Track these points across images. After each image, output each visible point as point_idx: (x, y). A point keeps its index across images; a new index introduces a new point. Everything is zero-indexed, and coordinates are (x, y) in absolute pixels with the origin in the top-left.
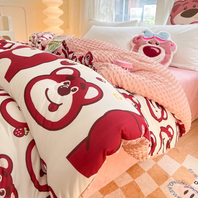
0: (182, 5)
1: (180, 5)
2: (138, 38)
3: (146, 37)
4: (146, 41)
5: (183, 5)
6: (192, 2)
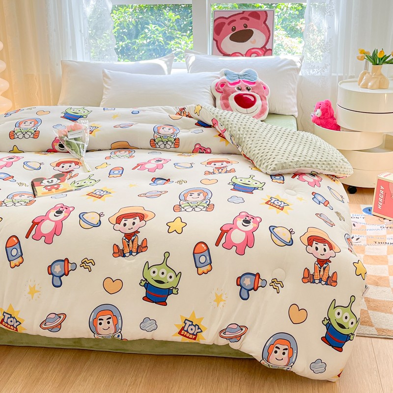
6: (241, 19)
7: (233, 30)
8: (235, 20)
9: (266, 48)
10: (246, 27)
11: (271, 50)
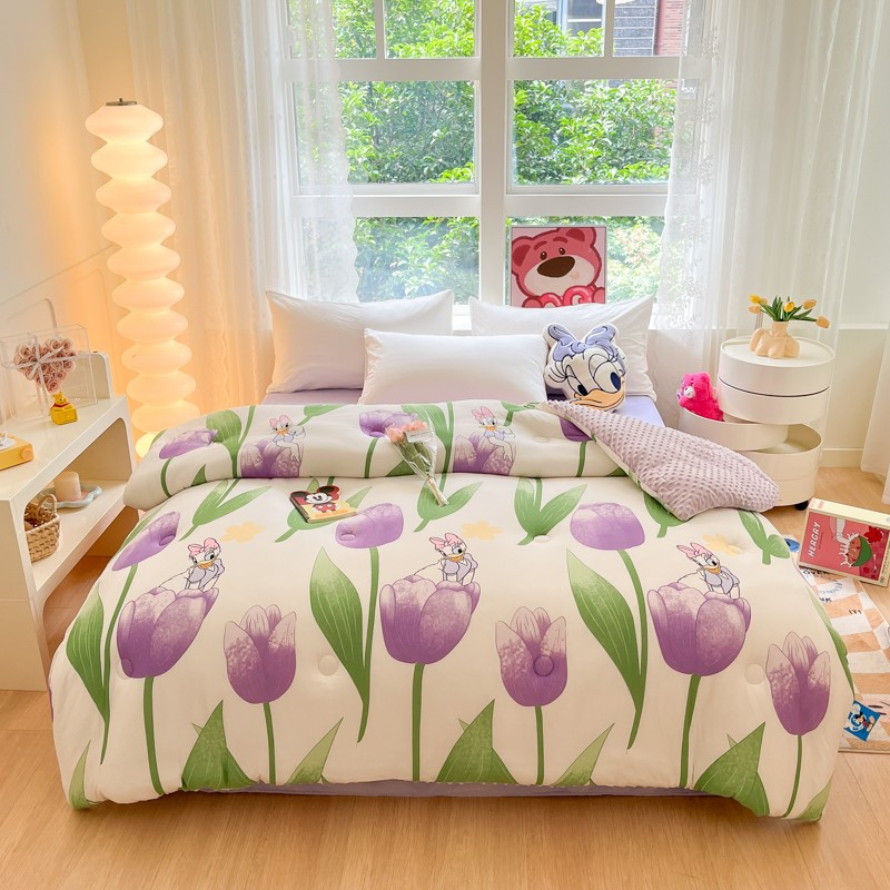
0: (532, 247)
1: (529, 247)
5: (536, 247)
6: (554, 240)
7: (543, 257)
8: (545, 242)
9: (595, 286)
10: (563, 252)
11: (604, 289)
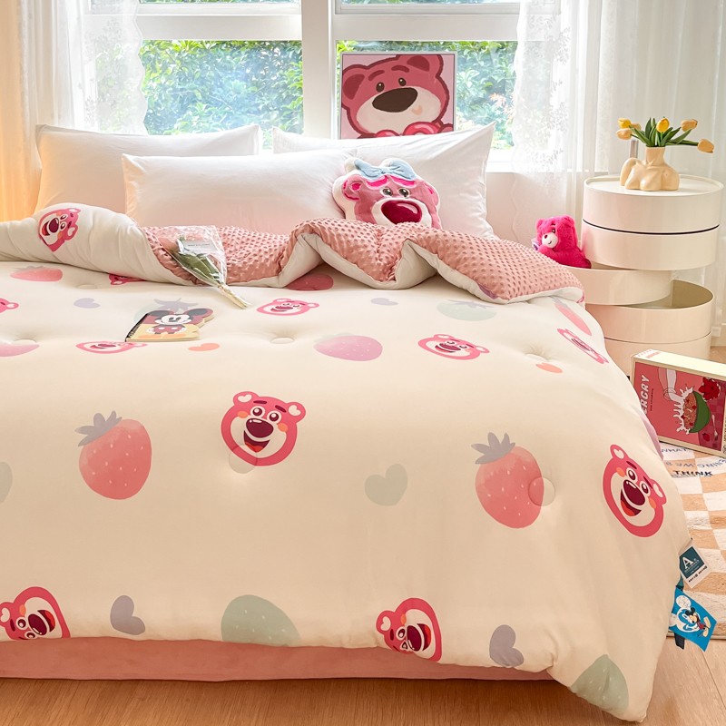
2: (356, 185)
3: (371, 180)
4: (378, 191)
10: (403, 83)
11: (451, 125)
